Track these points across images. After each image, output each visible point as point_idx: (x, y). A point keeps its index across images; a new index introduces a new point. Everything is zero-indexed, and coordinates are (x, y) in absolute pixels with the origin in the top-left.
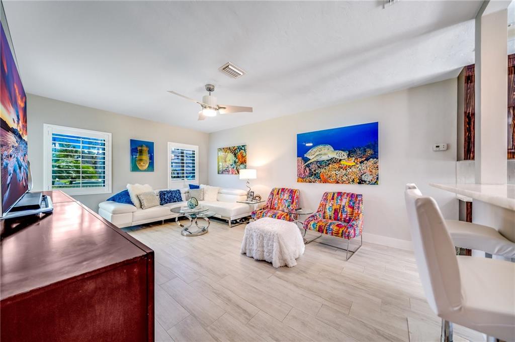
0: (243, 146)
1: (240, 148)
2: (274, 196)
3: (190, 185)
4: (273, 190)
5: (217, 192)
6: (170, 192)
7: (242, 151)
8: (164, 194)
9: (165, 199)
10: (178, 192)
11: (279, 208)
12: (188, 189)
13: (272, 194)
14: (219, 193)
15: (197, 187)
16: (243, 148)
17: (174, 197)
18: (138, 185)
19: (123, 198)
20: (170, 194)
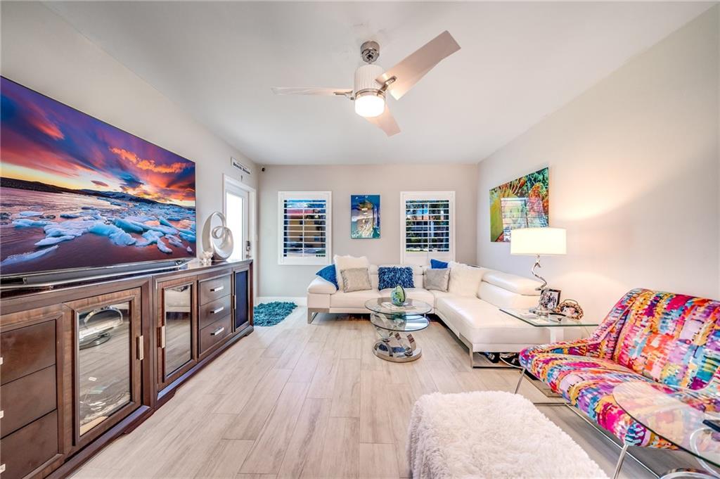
0: (539, 172)
1: (532, 179)
2: (631, 317)
3: (432, 261)
4: (631, 297)
5: (479, 280)
6: (394, 270)
7: (537, 184)
8: (384, 273)
9: (384, 281)
10: (409, 271)
11: (650, 366)
12: (428, 267)
13: (624, 308)
14: (482, 281)
15: (444, 265)
16: (541, 177)
17: (399, 279)
18: (349, 256)
19: (329, 274)
20: (393, 274)
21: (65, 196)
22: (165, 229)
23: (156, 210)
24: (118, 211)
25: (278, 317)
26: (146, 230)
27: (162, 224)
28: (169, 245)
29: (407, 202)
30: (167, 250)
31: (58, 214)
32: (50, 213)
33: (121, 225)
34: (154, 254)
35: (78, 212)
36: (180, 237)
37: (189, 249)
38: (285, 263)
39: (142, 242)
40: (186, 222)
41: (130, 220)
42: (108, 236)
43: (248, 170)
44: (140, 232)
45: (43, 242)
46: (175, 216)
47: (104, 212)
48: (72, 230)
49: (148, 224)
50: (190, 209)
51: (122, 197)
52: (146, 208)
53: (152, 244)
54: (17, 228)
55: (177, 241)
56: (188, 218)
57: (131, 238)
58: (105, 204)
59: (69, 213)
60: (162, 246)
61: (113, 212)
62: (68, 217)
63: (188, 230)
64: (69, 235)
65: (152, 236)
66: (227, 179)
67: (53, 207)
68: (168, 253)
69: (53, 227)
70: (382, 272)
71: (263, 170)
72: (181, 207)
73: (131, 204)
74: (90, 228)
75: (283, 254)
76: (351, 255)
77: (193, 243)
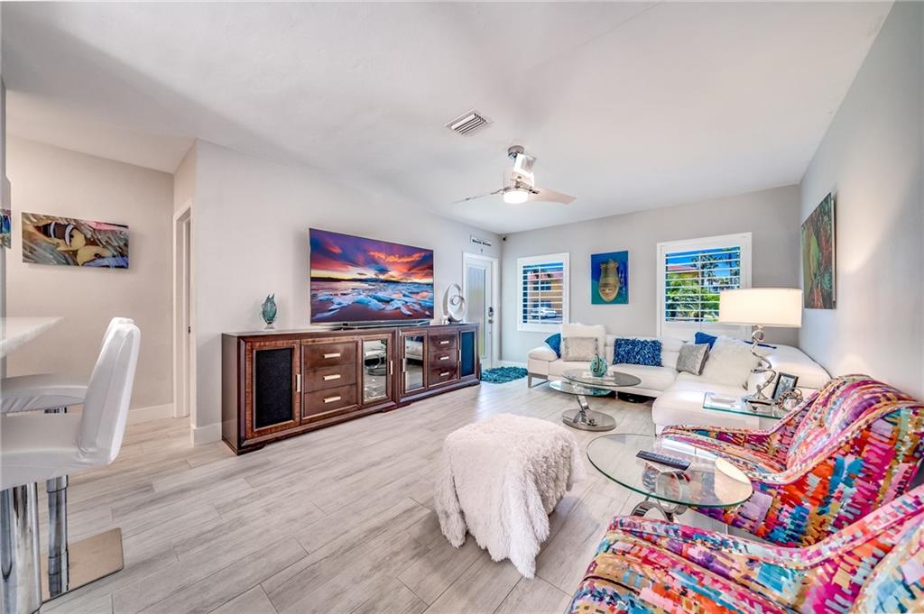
3: (697, 335)
8: (621, 345)
9: (620, 354)
10: (656, 345)
17: (637, 353)
18: (578, 324)
19: (555, 342)
20: (630, 347)
21: (343, 283)
22: (407, 299)
23: (400, 287)
24: (373, 289)
25: (507, 379)
26: (392, 300)
27: (404, 296)
28: (410, 310)
29: (667, 256)
30: (409, 313)
31: (339, 293)
32: (336, 292)
33: (375, 298)
34: (398, 316)
35: (349, 291)
36: (420, 304)
37: (427, 313)
38: (523, 330)
39: (389, 308)
40: (425, 294)
41: (381, 294)
42: (367, 304)
43: (489, 243)
44: (388, 302)
45: (332, 307)
46: (415, 290)
47: (364, 290)
48: (346, 301)
49: (394, 296)
50: (428, 284)
51: (376, 280)
52: (392, 286)
53: (396, 309)
54: (321, 300)
55: (417, 307)
56: (427, 291)
57: (382, 306)
58: (365, 285)
59: (345, 292)
60: (405, 311)
61: (370, 290)
62: (345, 294)
63: (427, 299)
64: (345, 304)
65: (396, 304)
66: (466, 255)
67: (336, 290)
68: (409, 316)
69: (337, 300)
70: (618, 344)
71: (504, 239)
72: (420, 284)
73: (382, 285)
74: (356, 299)
75: (522, 320)
76: (581, 322)
77: (431, 309)
